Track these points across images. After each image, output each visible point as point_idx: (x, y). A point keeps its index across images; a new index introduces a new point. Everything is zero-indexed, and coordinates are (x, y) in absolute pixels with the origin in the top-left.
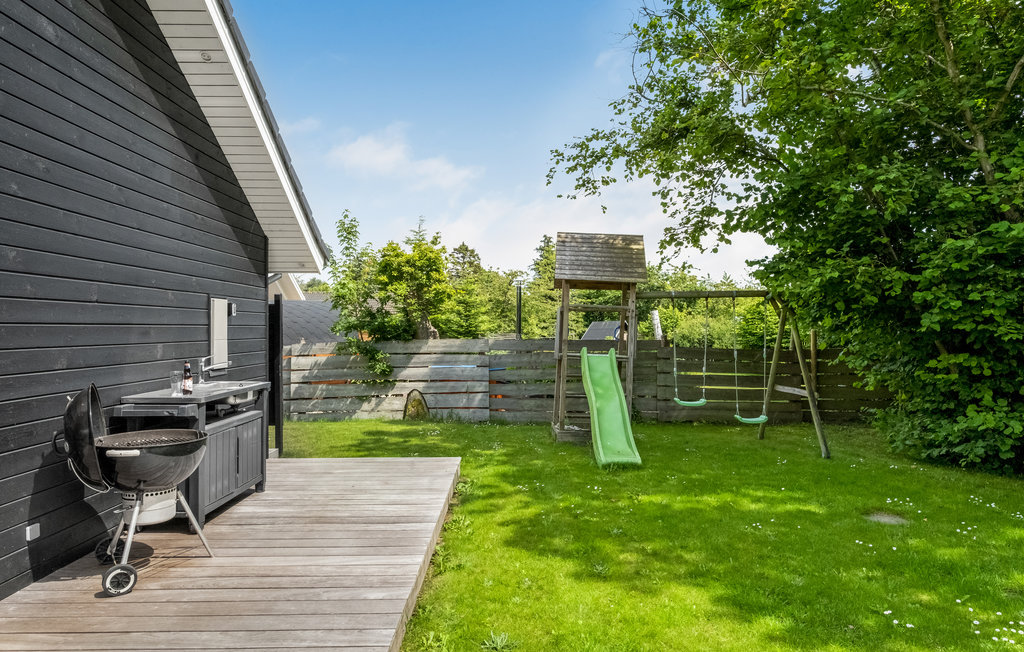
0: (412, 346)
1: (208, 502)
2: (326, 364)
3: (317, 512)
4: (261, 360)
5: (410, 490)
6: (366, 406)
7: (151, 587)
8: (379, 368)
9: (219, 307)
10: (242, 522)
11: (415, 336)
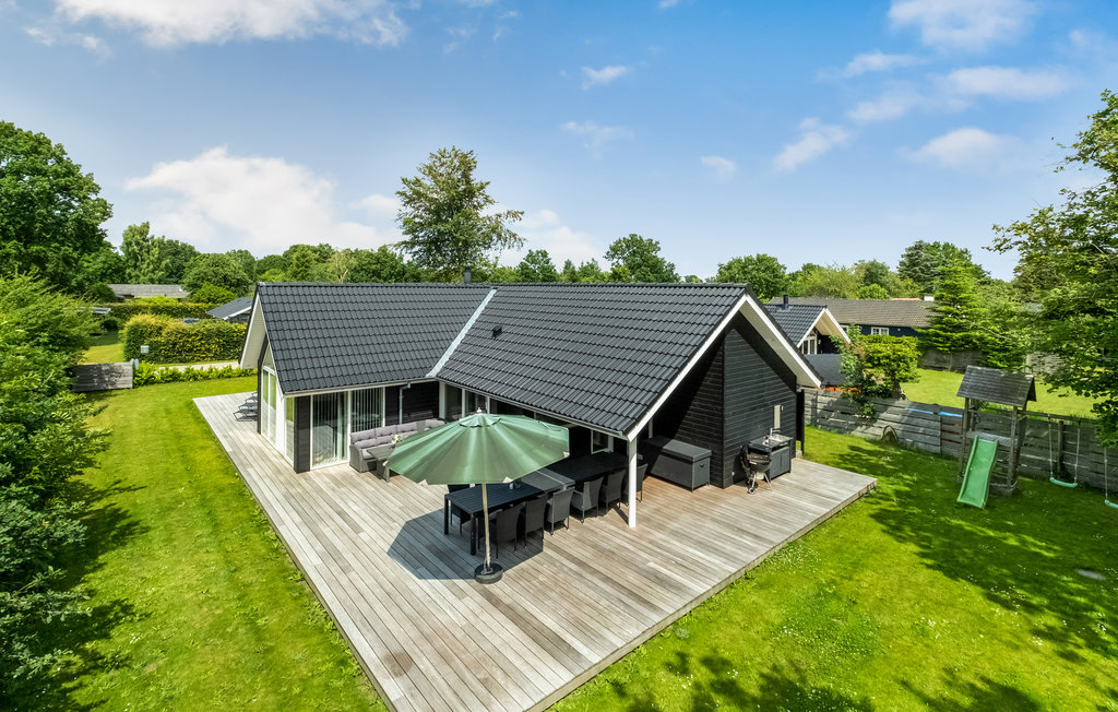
0: (888, 401)
1: (771, 476)
2: (836, 403)
3: (804, 486)
4: (793, 423)
5: (842, 488)
6: (859, 428)
7: (758, 495)
8: (867, 410)
9: (777, 408)
10: (782, 483)
11: (890, 396)
